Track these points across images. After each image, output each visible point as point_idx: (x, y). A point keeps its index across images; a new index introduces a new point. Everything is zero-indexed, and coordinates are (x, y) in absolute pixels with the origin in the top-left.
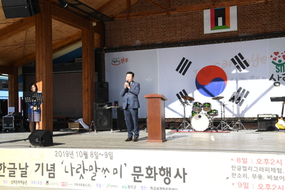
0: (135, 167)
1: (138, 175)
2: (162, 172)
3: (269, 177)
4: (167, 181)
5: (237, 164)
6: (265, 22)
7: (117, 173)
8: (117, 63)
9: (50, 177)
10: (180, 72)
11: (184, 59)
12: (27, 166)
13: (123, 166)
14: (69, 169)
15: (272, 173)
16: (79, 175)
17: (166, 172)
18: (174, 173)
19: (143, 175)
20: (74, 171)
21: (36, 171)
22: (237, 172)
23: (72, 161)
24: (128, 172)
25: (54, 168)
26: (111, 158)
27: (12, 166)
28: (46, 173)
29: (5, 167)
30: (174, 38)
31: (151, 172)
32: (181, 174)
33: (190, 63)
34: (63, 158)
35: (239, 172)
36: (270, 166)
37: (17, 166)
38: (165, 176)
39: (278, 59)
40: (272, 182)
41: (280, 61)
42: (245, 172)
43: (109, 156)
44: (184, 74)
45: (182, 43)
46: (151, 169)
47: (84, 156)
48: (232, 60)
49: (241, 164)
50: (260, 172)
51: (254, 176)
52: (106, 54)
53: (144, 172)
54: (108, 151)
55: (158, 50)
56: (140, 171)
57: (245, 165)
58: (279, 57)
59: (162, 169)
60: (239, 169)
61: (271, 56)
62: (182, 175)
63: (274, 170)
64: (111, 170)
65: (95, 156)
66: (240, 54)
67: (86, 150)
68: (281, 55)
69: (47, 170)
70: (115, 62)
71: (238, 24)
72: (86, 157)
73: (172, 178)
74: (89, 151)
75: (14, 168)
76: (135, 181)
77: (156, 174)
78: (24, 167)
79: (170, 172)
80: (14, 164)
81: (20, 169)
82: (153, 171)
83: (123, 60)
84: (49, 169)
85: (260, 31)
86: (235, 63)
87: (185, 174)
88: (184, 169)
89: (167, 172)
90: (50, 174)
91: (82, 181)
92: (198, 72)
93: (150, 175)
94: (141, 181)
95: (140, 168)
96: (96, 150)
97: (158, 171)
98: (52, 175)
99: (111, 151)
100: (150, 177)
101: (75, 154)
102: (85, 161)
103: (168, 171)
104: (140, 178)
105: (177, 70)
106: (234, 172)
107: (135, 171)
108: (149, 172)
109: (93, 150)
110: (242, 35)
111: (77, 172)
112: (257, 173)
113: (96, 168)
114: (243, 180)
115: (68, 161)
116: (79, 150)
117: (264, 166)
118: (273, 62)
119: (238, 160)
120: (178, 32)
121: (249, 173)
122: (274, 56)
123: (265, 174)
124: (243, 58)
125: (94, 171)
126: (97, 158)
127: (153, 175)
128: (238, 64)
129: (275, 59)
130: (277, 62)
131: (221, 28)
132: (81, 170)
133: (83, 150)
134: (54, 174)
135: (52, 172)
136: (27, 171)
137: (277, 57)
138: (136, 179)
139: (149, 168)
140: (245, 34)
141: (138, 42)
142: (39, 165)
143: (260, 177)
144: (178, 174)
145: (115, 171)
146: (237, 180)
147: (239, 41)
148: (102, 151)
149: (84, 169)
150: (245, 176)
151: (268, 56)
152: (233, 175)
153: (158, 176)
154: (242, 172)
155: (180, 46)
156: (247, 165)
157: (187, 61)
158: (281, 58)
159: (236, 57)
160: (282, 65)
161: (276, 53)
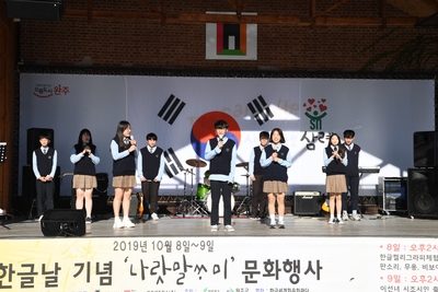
0: (247, 262)
1: (252, 274)
2: (288, 268)
3: (424, 267)
4: (294, 279)
5: (386, 252)
6: (296, 53)
7: (219, 271)
8: (45, 94)
9: (102, 284)
10: (165, 119)
11: (172, 97)
12: (57, 268)
13: (230, 260)
14: (137, 269)
15: (427, 262)
16: (156, 277)
17: (293, 266)
18: (304, 267)
19: (259, 273)
20: (147, 272)
21: (75, 276)
22: (387, 262)
23: (143, 256)
24: (236, 269)
25: (110, 269)
26: (211, 250)
27: (28, 270)
28: (95, 278)
29: (12, 272)
30: (156, 60)
31: (271, 268)
32: (315, 268)
33: (183, 104)
34: (127, 253)
35: (389, 262)
36: (425, 253)
37: (38, 269)
38: (292, 272)
39: (313, 110)
40: (427, 273)
41: (316, 113)
42: (396, 262)
43: (207, 247)
44: (171, 122)
45: (170, 71)
46: (271, 264)
47: (165, 248)
48: (250, 105)
49: (393, 252)
50: (414, 262)
51: (407, 267)
52: (22, 75)
53: (261, 267)
54: (206, 239)
55: (126, 78)
56: (255, 268)
57: (396, 253)
58: (315, 106)
59: (287, 263)
60: (389, 259)
61: (305, 105)
62: (315, 270)
63: (429, 257)
64: (210, 268)
65: (183, 248)
66: (260, 98)
67: (169, 239)
68: (318, 105)
69: (98, 273)
70: (41, 91)
71: (258, 50)
72: (169, 250)
73: (301, 275)
74: (174, 240)
75: (32, 273)
76: (247, 281)
77: (278, 270)
78: (54, 270)
79: (298, 267)
80: (32, 266)
81: (44, 273)
82: (274, 265)
83: (58, 90)
84: (101, 270)
85: (289, 65)
86: (253, 111)
87: (319, 268)
88: (318, 261)
89: (295, 267)
90: (102, 279)
91: (160, 287)
92: (195, 121)
93: (269, 272)
94: (256, 282)
95: (255, 262)
96: (187, 239)
97: (281, 266)
98: (107, 281)
99: (210, 239)
100: (269, 275)
101: (149, 245)
102: (166, 255)
104: (255, 277)
105: (160, 115)
106: (383, 262)
107: (247, 268)
108: (269, 267)
109: (182, 239)
110: (263, 68)
111: (152, 273)
112: (411, 263)
113: (185, 266)
114: (394, 272)
115: (135, 257)
116: (156, 240)
117: (419, 253)
118: (306, 114)
119: (389, 247)
120: (162, 51)
121: (401, 263)
122: (308, 105)
123: (419, 264)
124: (264, 104)
125: (181, 270)
126: (187, 250)
127: (274, 272)
128: (258, 112)
129: (309, 109)
130: (311, 114)
131: (232, 53)
132: (159, 271)
133: (164, 240)
134: (110, 279)
135: (107, 275)
136: (59, 276)
137: (312, 106)
138: (249, 279)
139: (268, 263)
140: (268, 68)
141: (88, 60)
142: (82, 265)
143: (414, 267)
144: (310, 268)
145: (216, 269)
146: (386, 273)
147: (261, 77)
148: (197, 240)
149: (164, 269)
150: (396, 266)
151: (301, 105)
152: (382, 266)
153: (282, 274)
154: (393, 262)
155: (167, 75)
156: (399, 253)
157: (178, 100)
158: (318, 109)
159: (255, 101)
160: (319, 119)
161: (311, 101)
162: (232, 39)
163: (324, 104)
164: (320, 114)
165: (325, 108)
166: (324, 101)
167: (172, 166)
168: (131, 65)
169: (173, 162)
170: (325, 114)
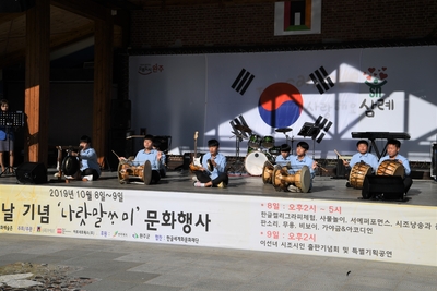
0: (149, 212)
1: (153, 222)
2: (182, 219)
3: (301, 225)
4: (187, 229)
5: (267, 210)
6: (359, 24)
7: (127, 218)
8: (146, 72)
9: (42, 222)
10: (237, 90)
11: (244, 71)
12: (13, 208)
13: (135, 210)
14: (67, 213)
15: (304, 221)
16: (80, 220)
17: (186, 218)
18: (195, 219)
19: (158, 222)
20: (74, 215)
21: (24, 214)
22: (267, 219)
23: (71, 202)
24: (140, 217)
25: (48, 211)
26: (121, 200)
28: (38, 217)
30: (232, 39)
31: (168, 218)
33: (253, 77)
34: (60, 199)
35: (269, 219)
36: (303, 212)
38: (185, 223)
39: (373, 78)
40: (301, 230)
42: (276, 220)
43: (118, 198)
44: (242, 93)
45: (242, 48)
46: (169, 215)
47: (87, 197)
48: (311, 75)
49: (273, 210)
50: (292, 220)
51: (285, 224)
52: (130, 57)
53: (160, 217)
54: (117, 191)
55: (207, 56)
56: (155, 217)
57: (276, 211)
59: (181, 215)
60: (270, 216)
61: (364, 73)
62: (205, 222)
63: (306, 217)
64: (120, 215)
65: (100, 197)
66: (322, 69)
67: (89, 189)
68: (378, 73)
69: (39, 213)
70: (143, 70)
71: (322, 24)
72: (90, 199)
73: (193, 226)
74: (93, 191)
76: (149, 229)
77: (174, 220)
78: (10, 208)
79: (191, 219)
81: (4, 210)
82: (171, 216)
83: (155, 68)
84: (42, 211)
85: (352, 36)
86: (315, 81)
87: (208, 221)
88: (207, 215)
90: (42, 218)
91: (83, 228)
92: (262, 91)
93: (166, 221)
94: (155, 229)
95: (155, 213)
96: (102, 190)
97: (176, 217)
98: (45, 220)
99: (121, 191)
100: (166, 224)
101: (75, 194)
102: (88, 202)
103: (189, 218)
104: (155, 225)
105: (233, 86)
106: (263, 219)
107: (149, 217)
108: (166, 218)
109: (99, 190)
110: (327, 40)
111: (78, 217)
112: (289, 221)
113: (102, 212)
114: (273, 229)
115: (66, 202)
116: (80, 189)
117: (297, 212)
118: (366, 82)
119: (269, 205)
120: (237, 31)
121: (280, 221)
122: (369, 74)
123: (297, 222)
124: (326, 75)
125: (99, 215)
126: (103, 199)
127: (170, 222)
128: (319, 82)
129: (369, 78)
131: (298, 28)
132: (82, 215)
133: (86, 190)
134: (48, 218)
135: (46, 216)
136: (13, 213)
137: (372, 75)
138: (151, 227)
139: (166, 214)
140: (332, 40)
141: (179, 43)
142: (29, 206)
143: (292, 225)
144: (200, 221)
145: (125, 216)
146: (266, 229)
147: (323, 49)
148: (110, 191)
149: (86, 213)
150: (275, 223)
152: (263, 222)
153: (177, 224)
154: (272, 219)
155: (240, 52)
156: (279, 212)
157: (248, 74)
159: (317, 71)
160: (379, 86)
161: (371, 71)
162: (298, 16)
163: (384, 72)
165: (386, 76)
166: (384, 69)
168: (211, 44)
170: (385, 82)
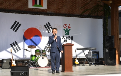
6: (60, 7)
30: (9, 7)
33: (20, 25)
39: (66, 28)
41: (67, 29)
44: (16, 31)
45: (15, 11)
48: (45, 26)
58: (67, 27)
61: (63, 26)
66: (48, 23)
68: (68, 26)
71: (47, 5)
85: (58, 12)
86: (46, 28)
92: (25, 31)
110: (49, 12)
118: (64, 29)
120: (11, 3)
122: (65, 26)
124: (50, 25)
128: (48, 28)
129: (65, 28)
137: (66, 26)
140: (51, 12)
147: (49, 15)
151: (62, 26)
155: (14, 13)
157: (18, 23)
158: (68, 28)
159: (47, 24)
160: (68, 31)
161: (66, 25)
163: (70, 26)
164: (68, 29)
166: (69, 25)
167: (16, 48)
169: (17, 46)
170: (70, 30)
